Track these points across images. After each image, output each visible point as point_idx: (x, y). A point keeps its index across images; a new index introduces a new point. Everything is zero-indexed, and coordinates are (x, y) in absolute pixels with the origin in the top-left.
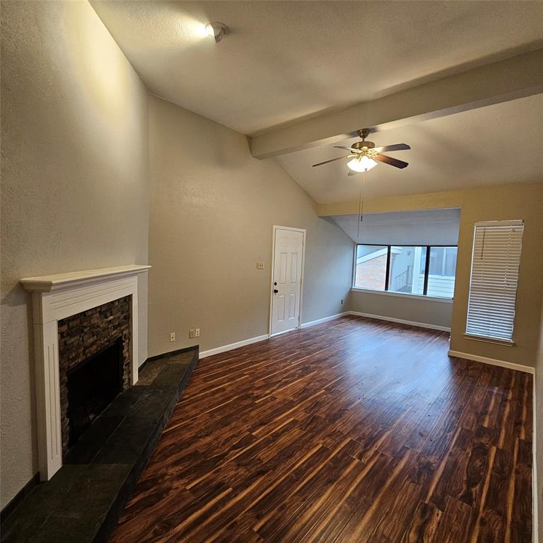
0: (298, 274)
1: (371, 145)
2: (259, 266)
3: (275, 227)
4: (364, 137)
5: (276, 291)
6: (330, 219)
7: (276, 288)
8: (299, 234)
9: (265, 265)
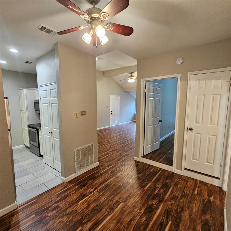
0: (118, 109)
1: (133, 76)
2: (107, 107)
3: (111, 95)
4: (131, 74)
5: (112, 114)
6: (127, 92)
7: (112, 113)
8: (118, 97)
9: (109, 106)
